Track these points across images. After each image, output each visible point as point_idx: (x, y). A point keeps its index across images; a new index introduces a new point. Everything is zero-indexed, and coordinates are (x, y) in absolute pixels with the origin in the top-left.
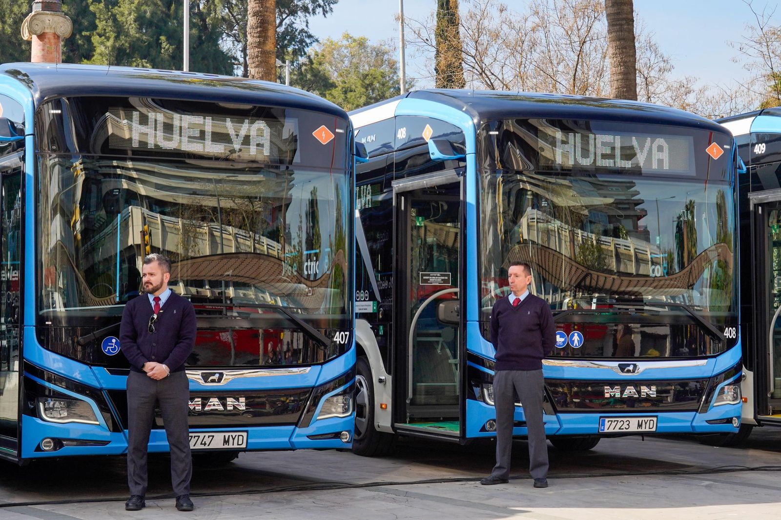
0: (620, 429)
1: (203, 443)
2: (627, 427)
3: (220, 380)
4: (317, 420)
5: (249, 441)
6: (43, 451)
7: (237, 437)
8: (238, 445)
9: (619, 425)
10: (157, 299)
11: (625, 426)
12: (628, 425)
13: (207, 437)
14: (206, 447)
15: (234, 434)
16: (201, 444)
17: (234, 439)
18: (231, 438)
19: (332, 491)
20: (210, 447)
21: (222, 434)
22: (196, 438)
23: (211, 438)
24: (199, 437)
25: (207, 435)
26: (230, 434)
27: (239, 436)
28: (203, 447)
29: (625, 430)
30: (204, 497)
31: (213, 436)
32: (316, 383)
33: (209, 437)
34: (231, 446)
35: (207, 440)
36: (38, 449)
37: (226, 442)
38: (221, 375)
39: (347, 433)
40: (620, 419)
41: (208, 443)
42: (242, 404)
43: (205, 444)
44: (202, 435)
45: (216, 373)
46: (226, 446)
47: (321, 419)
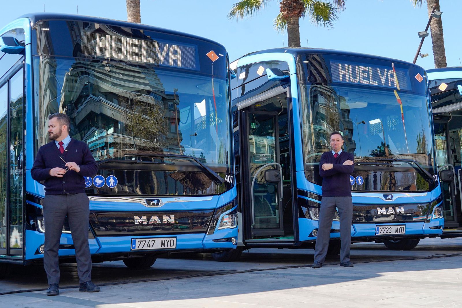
0: (386, 233)
1: (149, 245)
2: (390, 231)
3: (158, 204)
4: (218, 230)
5: (178, 243)
6: (41, 254)
7: (170, 241)
8: (171, 246)
9: (386, 230)
10: (61, 143)
11: (389, 231)
12: (390, 230)
13: (151, 241)
14: (151, 248)
15: (168, 239)
16: (147, 246)
17: (168, 242)
18: (166, 242)
19: (227, 275)
20: (153, 248)
21: (161, 239)
22: (144, 242)
23: (153, 242)
24: (146, 241)
25: (151, 240)
26: (166, 239)
27: (171, 240)
28: (148, 248)
29: (389, 233)
30: (150, 282)
31: (155, 241)
32: (216, 207)
33: (152, 241)
34: (166, 247)
35: (151, 243)
36: (37, 252)
37: (163, 244)
38: (158, 201)
39: (234, 239)
40: (386, 227)
41: (151, 245)
42: (172, 219)
43: (150, 246)
44: (147, 240)
45: (155, 199)
46: (163, 247)
47: (220, 229)
